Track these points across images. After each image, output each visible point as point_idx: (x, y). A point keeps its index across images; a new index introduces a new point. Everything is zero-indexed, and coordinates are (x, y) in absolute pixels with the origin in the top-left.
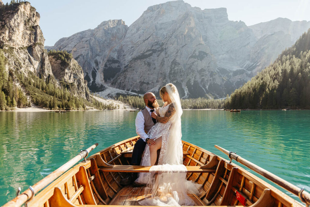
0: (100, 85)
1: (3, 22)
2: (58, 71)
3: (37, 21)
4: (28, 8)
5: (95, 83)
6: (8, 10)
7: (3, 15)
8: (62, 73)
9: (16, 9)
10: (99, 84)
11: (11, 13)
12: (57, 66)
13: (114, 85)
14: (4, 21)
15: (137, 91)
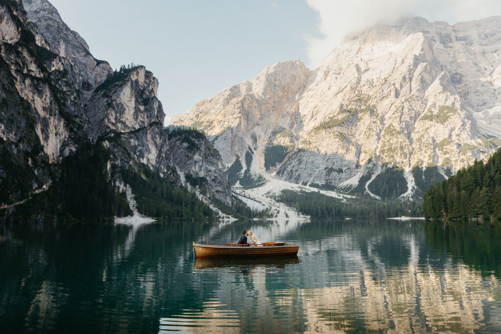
0: (258, 176)
1: (110, 99)
2: (183, 159)
3: (154, 90)
4: (142, 73)
5: (250, 174)
6: (116, 82)
7: (110, 88)
8: (188, 163)
9: (126, 79)
10: (256, 175)
11: (120, 84)
12: (181, 152)
13: (280, 175)
14: (111, 97)
15: (320, 184)
